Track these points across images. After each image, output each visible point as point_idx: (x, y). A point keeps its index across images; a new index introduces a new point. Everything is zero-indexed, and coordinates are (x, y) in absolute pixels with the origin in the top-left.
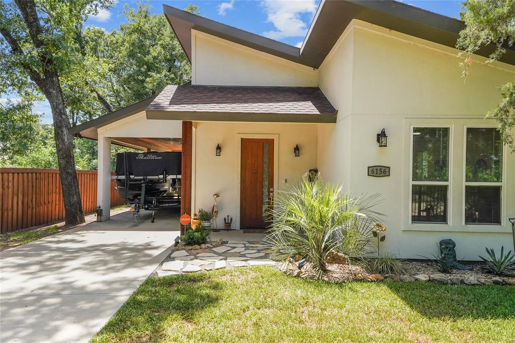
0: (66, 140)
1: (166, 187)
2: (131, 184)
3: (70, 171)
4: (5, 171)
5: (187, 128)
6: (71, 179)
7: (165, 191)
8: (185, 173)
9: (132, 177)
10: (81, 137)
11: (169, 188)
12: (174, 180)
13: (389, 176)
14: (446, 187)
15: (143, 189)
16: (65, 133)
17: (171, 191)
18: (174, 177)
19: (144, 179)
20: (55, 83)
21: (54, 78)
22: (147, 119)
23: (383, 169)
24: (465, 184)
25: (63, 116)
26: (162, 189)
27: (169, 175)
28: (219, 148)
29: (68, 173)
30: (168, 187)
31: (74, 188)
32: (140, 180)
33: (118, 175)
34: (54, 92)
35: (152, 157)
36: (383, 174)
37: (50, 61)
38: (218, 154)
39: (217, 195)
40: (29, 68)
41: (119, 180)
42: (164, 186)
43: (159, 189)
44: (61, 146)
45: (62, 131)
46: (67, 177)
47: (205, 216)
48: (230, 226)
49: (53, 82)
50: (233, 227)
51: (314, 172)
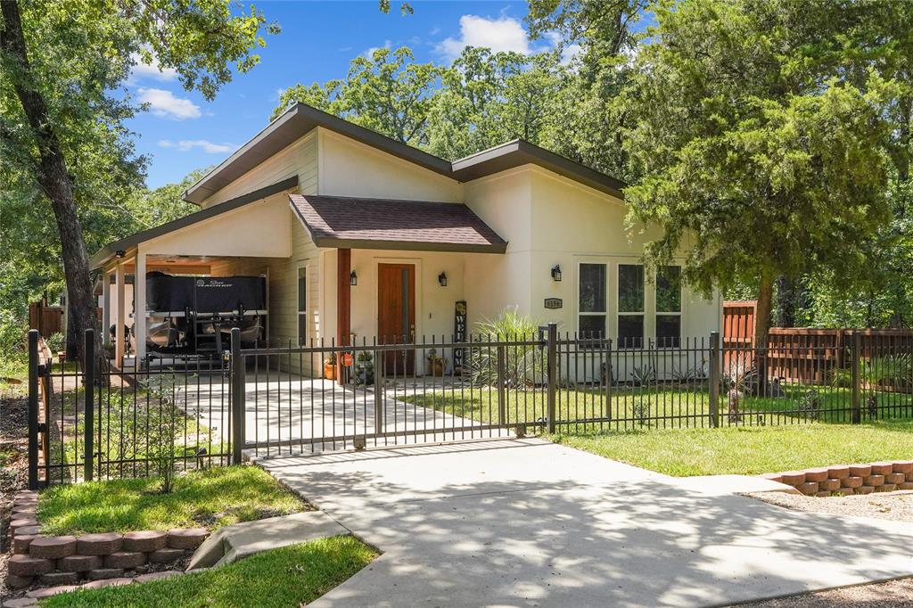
5: (346, 255)
13: (561, 307)
14: (604, 317)
18: (253, 312)
23: (556, 301)
24: (618, 314)
27: (247, 310)
28: (354, 275)
35: (216, 284)
36: (556, 307)
38: (354, 284)
39: (354, 334)
45: (77, 244)
51: (461, 304)
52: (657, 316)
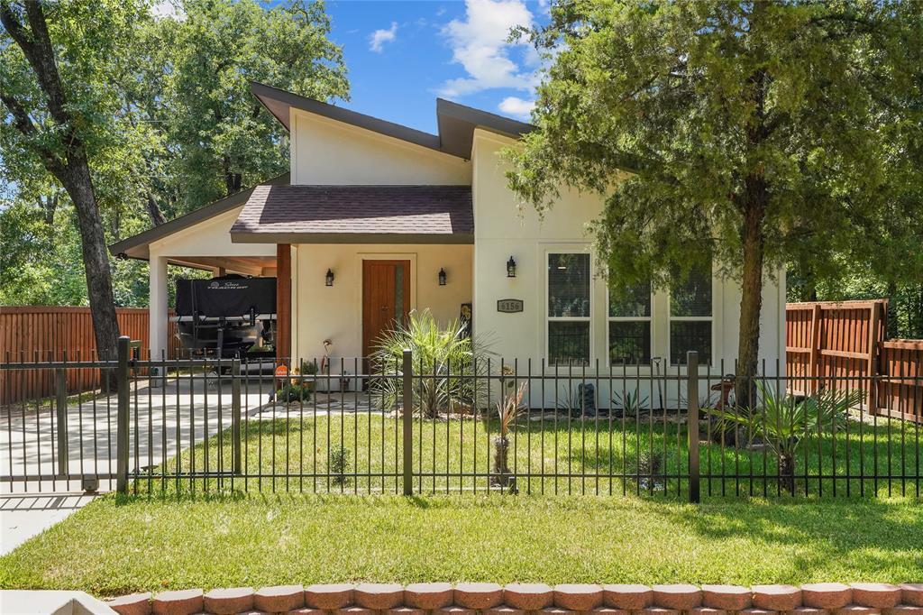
0: (101, 262)
1: (253, 337)
2: (202, 329)
3: (108, 309)
4: (8, 312)
5: (284, 251)
6: (109, 322)
7: (252, 343)
8: (282, 311)
9: (202, 317)
10: (126, 257)
11: (258, 339)
12: (266, 323)
13: (522, 311)
14: (587, 324)
15: (221, 336)
16: (99, 251)
17: (261, 345)
18: (267, 317)
19: (221, 321)
20: (84, 174)
21: (83, 168)
22: (233, 242)
23: (515, 303)
24: (608, 319)
25: (97, 225)
26: (245, 340)
27: (259, 314)
28: (330, 275)
29: (104, 313)
30: (255, 337)
31: (113, 335)
32: (215, 323)
33: (180, 314)
34: (83, 188)
35: (231, 286)
36: (515, 310)
37: (77, 143)
38: (329, 284)
39: (328, 342)
40: (49, 155)
41: (182, 324)
42: (248, 334)
43: (241, 339)
44: (93, 271)
45: (95, 249)
46: (104, 319)
47: (308, 368)
48: (347, 385)
49: (81, 173)
50: (352, 386)
51: (466, 307)
52: (671, 322)
